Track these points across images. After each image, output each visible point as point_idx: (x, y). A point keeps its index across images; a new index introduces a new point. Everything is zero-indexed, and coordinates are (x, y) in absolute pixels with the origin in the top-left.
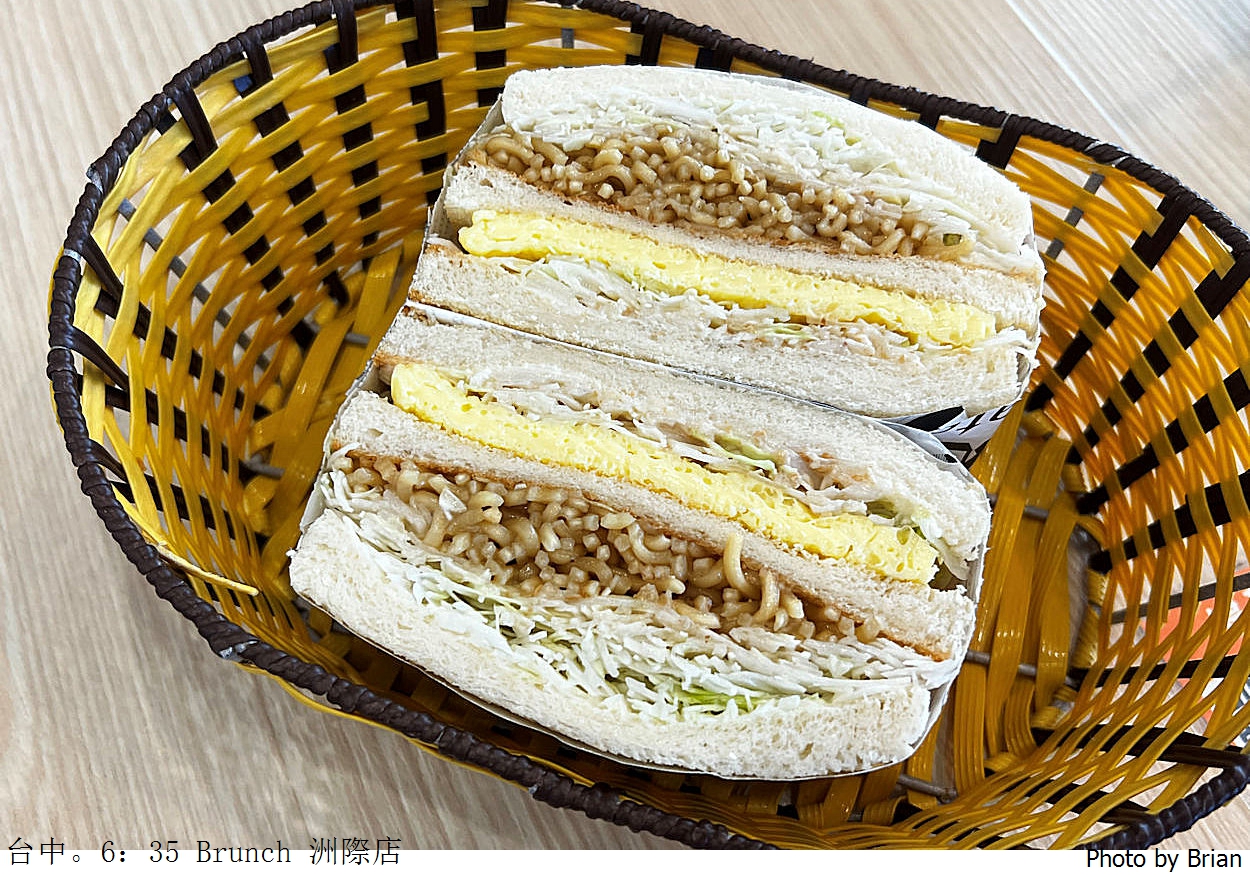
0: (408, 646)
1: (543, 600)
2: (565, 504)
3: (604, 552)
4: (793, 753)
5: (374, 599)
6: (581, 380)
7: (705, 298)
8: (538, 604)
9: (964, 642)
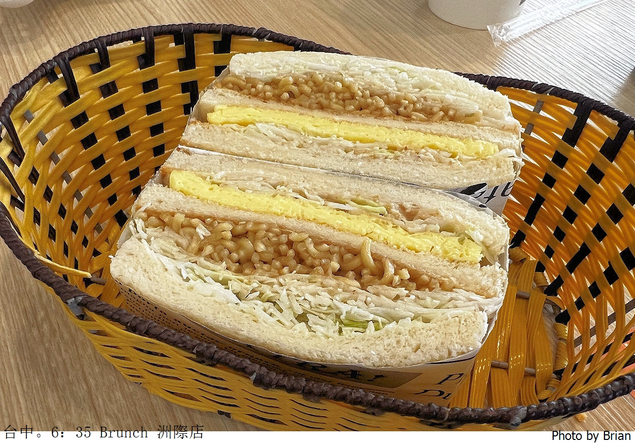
0: (178, 302)
1: (258, 276)
2: (268, 231)
3: (291, 252)
4: (409, 349)
5: (159, 280)
6: (275, 177)
7: (341, 138)
8: (254, 278)
9: (503, 291)
